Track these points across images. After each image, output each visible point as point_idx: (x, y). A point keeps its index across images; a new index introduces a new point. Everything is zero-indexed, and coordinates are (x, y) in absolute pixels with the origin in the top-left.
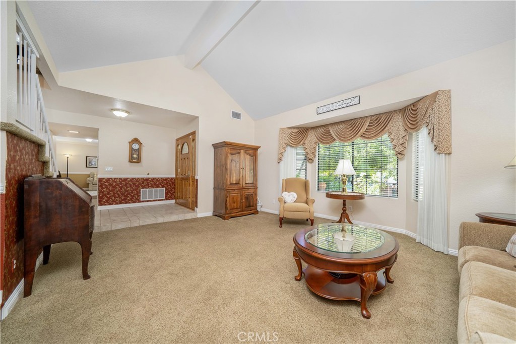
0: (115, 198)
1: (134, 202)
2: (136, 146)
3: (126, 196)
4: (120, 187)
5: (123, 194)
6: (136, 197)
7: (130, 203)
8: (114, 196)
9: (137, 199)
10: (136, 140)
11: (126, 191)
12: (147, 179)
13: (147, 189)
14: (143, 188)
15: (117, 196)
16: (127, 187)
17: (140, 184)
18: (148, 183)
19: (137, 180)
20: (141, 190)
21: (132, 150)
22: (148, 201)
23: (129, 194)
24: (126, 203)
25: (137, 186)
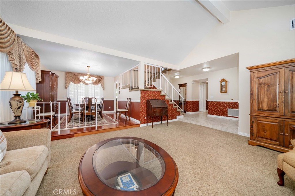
0: (215, 112)
1: (224, 116)
2: (223, 83)
3: (220, 112)
4: (217, 106)
5: (218, 110)
6: (225, 113)
7: (221, 116)
8: (214, 110)
9: (225, 114)
10: (223, 80)
11: (219, 108)
12: (232, 103)
13: (232, 109)
14: (229, 108)
15: (215, 111)
16: (220, 107)
17: (227, 105)
18: (233, 105)
19: (226, 103)
20: (228, 109)
21: (222, 86)
22: (232, 117)
23: (221, 110)
24: (220, 115)
25: (226, 107)
